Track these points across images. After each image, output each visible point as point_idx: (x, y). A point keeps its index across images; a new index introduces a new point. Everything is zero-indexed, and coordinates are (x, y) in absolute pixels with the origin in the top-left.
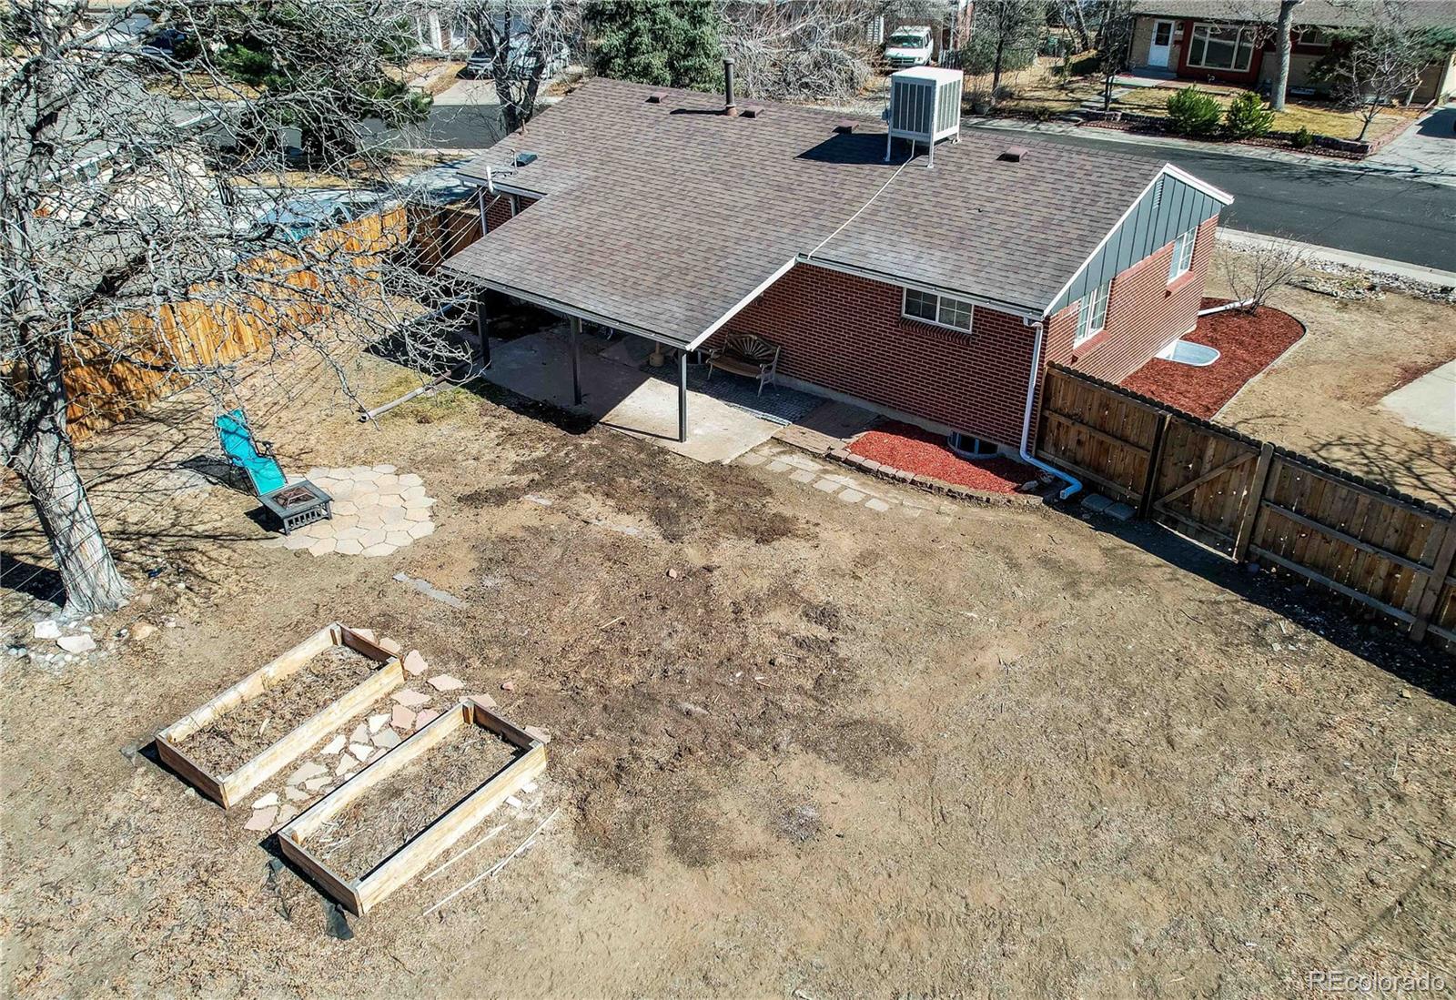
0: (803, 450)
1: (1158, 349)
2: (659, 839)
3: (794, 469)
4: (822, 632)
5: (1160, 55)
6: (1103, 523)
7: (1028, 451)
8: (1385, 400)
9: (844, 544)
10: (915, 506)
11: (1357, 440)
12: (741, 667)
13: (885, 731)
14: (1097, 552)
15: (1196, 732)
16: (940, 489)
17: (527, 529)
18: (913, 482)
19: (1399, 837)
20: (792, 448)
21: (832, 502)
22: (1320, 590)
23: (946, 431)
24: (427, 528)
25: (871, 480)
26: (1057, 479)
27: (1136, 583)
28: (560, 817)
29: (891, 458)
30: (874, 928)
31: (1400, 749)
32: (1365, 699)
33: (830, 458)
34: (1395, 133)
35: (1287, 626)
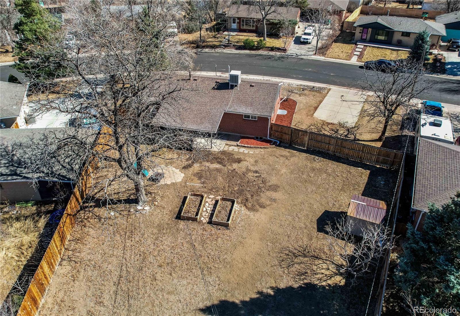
0: (232, 145)
1: (277, 112)
2: (258, 207)
3: (234, 149)
4: (257, 174)
5: (234, 26)
6: (286, 147)
7: (269, 138)
8: (314, 115)
9: (252, 160)
10: (257, 151)
11: (314, 124)
12: (251, 182)
13: (275, 185)
14: (287, 152)
15: (313, 175)
16: (259, 147)
17: (200, 170)
18: (254, 147)
19: (339, 181)
20: (230, 145)
21: (243, 153)
22: (319, 151)
23: (254, 136)
24: (183, 175)
25: (247, 148)
26: (275, 141)
27: (295, 156)
28: (243, 208)
29: (248, 143)
30: (290, 208)
31: (336, 170)
32: (330, 165)
33: (238, 146)
34: (290, 44)
35: (317, 157)
